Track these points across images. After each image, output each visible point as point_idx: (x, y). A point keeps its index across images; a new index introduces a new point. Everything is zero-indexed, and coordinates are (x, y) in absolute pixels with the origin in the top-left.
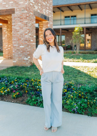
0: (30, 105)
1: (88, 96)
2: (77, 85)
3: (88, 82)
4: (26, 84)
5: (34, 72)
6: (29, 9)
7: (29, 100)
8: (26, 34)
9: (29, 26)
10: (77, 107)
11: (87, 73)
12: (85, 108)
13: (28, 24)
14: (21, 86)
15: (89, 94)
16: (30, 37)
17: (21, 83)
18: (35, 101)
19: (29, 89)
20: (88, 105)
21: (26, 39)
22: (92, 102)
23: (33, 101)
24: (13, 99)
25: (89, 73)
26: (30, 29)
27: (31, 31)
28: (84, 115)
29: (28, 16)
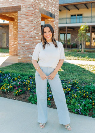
0: (31, 103)
1: (93, 96)
2: (81, 83)
3: (93, 81)
4: (29, 81)
6: (35, 6)
7: (31, 98)
8: (32, 31)
9: (34, 23)
10: (80, 108)
11: (92, 71)
12: (89, 109)
13: (33, 21)
14: (24, 83)
15: (94, 94)
16: (35, 35)
17: (24, 80)
19: (32, 86)
20: (93, 106)
21: (31, 36)
23: (35, 99)
24: (15, 96)
25: (94, 72)
26: (36, 26)
27: (37, 28)
28: (88, 117)
29: (34, 13)
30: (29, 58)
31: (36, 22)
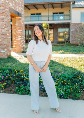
0: (19, 94)
1: (69, 82)
4: (11, 75)
5: (13, 63)
6: (5, 6)
8: (3, 29)
9: (5, 22)
13: (4, 19)
14: (7, 76)
15: (69, 80)
16: (6, 32)
17: (6, 74)
18: (23, 90)
19: (16, 79)
20: (71, 90)
21: (3, 33)
22: (74, 88)
23: (21, 90)
24: (1, 89)
25: (61, 63)
26: (6, 24)
27: (7, 25)
28: (69, 99)
29: (5, 12)
30: (1, 54)
31: (6, 21)
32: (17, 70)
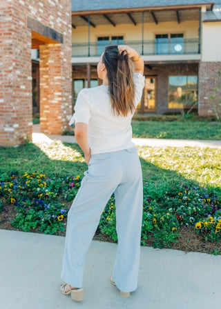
0: (21, 230)
1: (152, 205)
3: (152, 177)
4: (11, 184)
5: (29, 159)
6: (17, 14)
7: (20, 219)
8: (10, 71)
9: (16, 53)
11: (148, 159)
12: (147, 231)
13: (13, 47)
14: (0, 187)
15: (155, 201)
16: (19, 79)
18: (33, 220)
19: (20, 194)
20: (153, 225)
21: (10, 83)
22: (162, 218)
23: (28, 221)
25: (152, 160)
26: (19, 60)
27: (22, 64)
28: (145, 247)
29: (14, 29)
30: (5, 135)
31: (19, 51)
32: (29, 174)
